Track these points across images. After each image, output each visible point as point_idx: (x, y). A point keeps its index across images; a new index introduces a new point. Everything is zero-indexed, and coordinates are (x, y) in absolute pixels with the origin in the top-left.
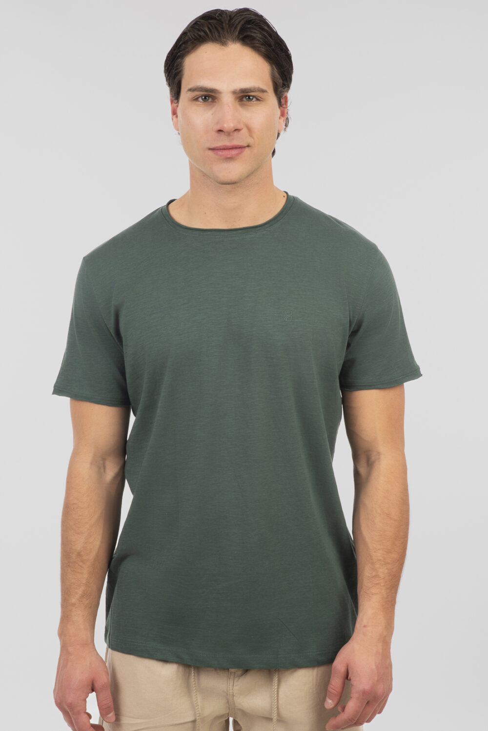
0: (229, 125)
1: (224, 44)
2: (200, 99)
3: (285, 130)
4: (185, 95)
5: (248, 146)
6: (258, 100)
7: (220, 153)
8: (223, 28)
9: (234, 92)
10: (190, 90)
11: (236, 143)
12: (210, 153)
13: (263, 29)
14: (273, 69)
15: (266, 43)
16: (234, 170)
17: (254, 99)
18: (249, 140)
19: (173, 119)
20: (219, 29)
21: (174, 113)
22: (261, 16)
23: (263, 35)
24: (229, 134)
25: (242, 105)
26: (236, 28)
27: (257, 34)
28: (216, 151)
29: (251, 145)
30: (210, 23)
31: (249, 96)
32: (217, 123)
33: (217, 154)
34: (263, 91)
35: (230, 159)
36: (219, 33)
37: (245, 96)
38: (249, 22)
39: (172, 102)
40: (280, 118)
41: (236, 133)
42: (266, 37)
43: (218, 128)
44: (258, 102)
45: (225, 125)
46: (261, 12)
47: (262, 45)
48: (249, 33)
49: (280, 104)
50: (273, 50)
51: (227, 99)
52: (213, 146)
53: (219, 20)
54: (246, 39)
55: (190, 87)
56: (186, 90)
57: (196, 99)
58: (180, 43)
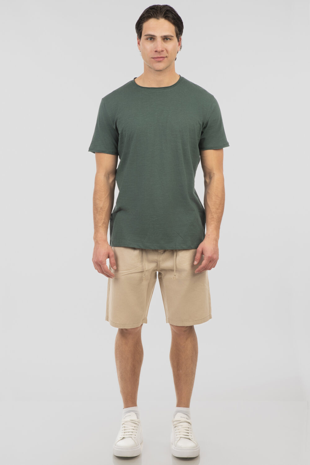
0: (159, 49)
1: (158, 19)
2: (149, 39)
3: (180, 50)
4: (143, 37)
5: (166, 57)
6: (170, 40)
7: (156, 59)
8: (158, 13)
9: (162, 37)
10: (145, 35)
11: (162, 56)
12: (152, 59)
13: (172, 13)
14: (176, 28)
15: (173, 19)
16: (161, 66)
17: (169, 39)
18: (167, 55)
19: (138, 46)
20: (157, 13)
21: (139, 43)
22: (172, 8)
23: (172, 15)
24: (159, 52)
25: (164, 42)
26: (163, 12)
27: (170, 15)
28: (155, 59)
29: (167, 56)
30: (153, 11)
31: (167, 38)
32: (155, 48)
33: (155, 60)
34: (172, 36)
35: (160, 62)
36: (156, 15)
37: (166, 38)
38: (167, 10)
39: (138, 39)
40: (178, 46)
41: (162, 52)
42: (173, 16)
43: (155, 50)
44: (170, 41)
45: (158, 49)
46: (171, 6)
47: (172, 19)
48: (167, 15)
49: (178, 41)
50: (176, 21)
51: (159, 40)
52: (153, 57)
53: (157, 10)
54: (166, 17)
55: (146, 34)
56: (144, 35)
57: (147, 39)
58: (142, 18)
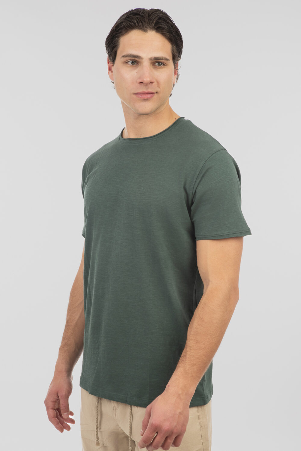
0: (147, 79)
1: (145, 31)
2: (130, 63)
4: (119, 59)
5: (157, 93)
6: (164, 65)
7: (140, 96)
8: (145, 21)
9: (151, 59)
10: (124, 56)
11: (150, 90)
12: (135, 96)
13: (168, 23)
14: (173, 47)
15: (170, 32)
16: (148, 106)
17: (162, 65)
18: (158, 90)
19: (109, 73)
20: (143, 21)
21: (110, 69)
22: (166, 14)
23: (168, 26)
24: (147, 85)
25: (155, 67)
26: (153, 21)
27: (164, 26)
28: (138, 95)
29: (158, 92)
30: (137, 18)
31: (159, 63)
32: (140, 78)
33: (138, 97)
34: (167, 60)
35: (146, 100)
36: (143, 24)
37: (157, 62)
38: (160, 18)
39: (108, 63)
40: (174, 76)
41: (150, 84)
42: (170, 28)
43: (140, 81)
44: (164, 67)
45: (145, 80)
46: (166, 11)
47: (168, 33)
48: (161, 25)
49: (175, 68)
50: (174, 36)
51: (146, 63)
52: (136, 92)
53: (143, 17)
54: (158, 29)
55: (124, 54)
56: (121, 56)
57: (126, 63)
58: (118, 29)
